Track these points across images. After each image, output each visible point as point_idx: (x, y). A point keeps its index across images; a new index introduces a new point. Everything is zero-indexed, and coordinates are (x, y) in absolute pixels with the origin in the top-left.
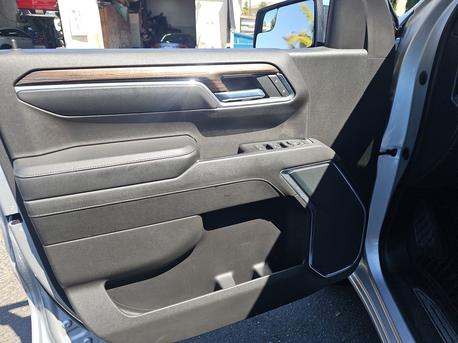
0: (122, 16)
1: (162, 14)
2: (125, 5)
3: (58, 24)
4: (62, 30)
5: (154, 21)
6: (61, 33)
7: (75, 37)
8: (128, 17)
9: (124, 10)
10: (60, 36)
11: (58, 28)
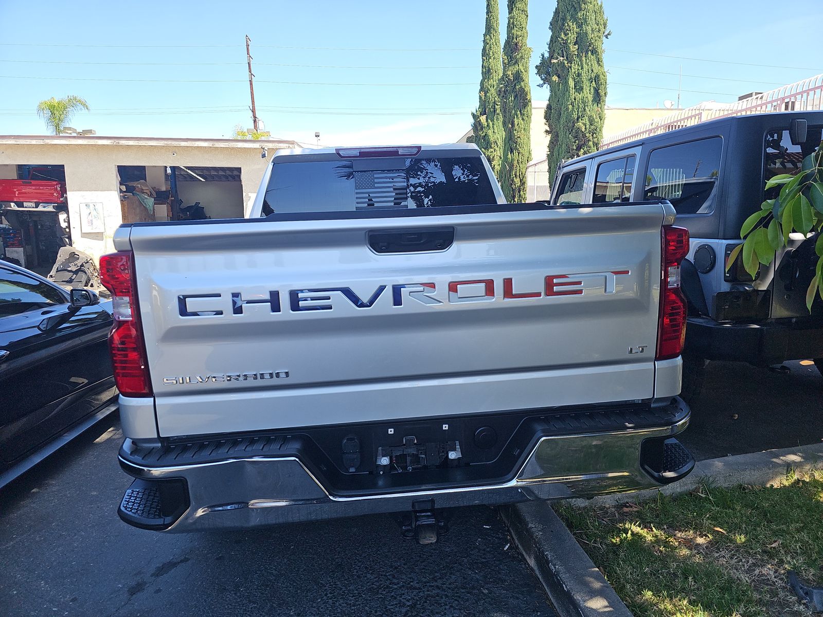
0: (146, 209)
1: (197, 203)
2: (151, 195)
3: (64, 220)
4: (69, 227)
5: (188, 213)
6: (67, 230)
7: (85, 235)
8: (154, 209)
9: (150, 202)
10: (65, 233)
11: (64, 225)
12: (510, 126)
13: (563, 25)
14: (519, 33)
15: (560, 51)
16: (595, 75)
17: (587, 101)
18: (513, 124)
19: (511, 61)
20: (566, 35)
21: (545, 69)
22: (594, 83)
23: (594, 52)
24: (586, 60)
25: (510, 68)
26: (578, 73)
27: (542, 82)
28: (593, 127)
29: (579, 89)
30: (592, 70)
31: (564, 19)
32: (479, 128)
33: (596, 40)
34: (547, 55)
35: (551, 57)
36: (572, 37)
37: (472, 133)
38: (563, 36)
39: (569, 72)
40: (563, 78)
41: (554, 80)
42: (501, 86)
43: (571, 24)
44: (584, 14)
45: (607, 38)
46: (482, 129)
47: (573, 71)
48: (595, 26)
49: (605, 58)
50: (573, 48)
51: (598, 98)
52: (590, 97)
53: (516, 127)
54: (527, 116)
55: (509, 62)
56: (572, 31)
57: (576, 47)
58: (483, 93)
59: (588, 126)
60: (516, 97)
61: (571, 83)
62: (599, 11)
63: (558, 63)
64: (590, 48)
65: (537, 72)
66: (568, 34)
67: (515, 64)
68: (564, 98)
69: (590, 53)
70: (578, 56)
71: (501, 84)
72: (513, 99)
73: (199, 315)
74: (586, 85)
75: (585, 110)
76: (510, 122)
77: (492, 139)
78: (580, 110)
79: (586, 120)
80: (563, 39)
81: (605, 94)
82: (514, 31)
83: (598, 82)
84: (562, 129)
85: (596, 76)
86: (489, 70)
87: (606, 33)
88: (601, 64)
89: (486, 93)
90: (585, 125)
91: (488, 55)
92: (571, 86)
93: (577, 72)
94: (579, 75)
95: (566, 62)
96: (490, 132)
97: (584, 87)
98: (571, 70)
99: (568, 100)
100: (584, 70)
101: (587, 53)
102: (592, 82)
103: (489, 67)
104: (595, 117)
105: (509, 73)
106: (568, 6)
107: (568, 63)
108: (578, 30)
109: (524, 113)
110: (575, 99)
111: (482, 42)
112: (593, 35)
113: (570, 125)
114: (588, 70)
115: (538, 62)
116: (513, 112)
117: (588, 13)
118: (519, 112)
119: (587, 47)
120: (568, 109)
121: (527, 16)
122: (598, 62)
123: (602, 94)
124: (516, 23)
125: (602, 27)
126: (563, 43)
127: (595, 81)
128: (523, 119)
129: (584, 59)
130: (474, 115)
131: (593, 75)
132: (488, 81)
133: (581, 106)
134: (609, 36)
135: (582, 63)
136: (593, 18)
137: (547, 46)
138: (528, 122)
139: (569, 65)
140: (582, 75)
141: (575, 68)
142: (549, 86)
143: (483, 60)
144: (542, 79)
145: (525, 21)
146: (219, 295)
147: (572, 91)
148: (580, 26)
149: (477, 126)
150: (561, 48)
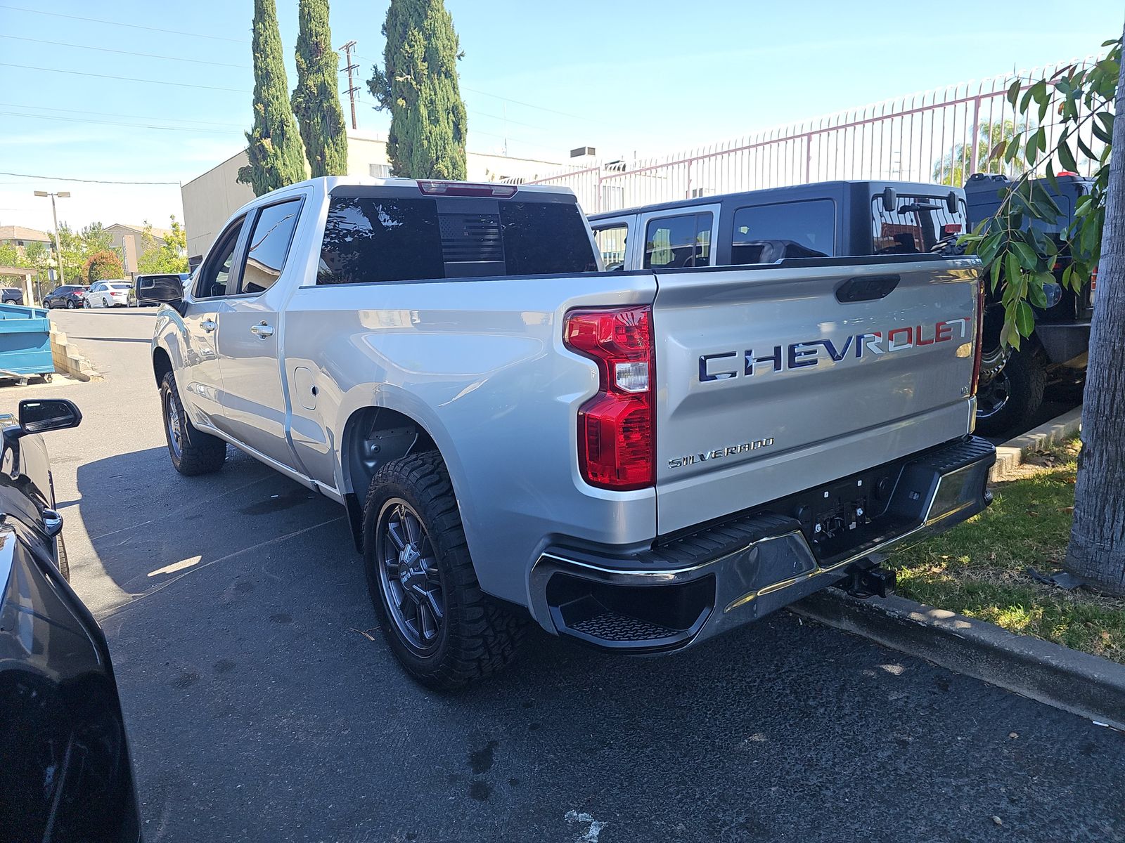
12: (319, 158)
13: (406, 33)
14: (320, 30)
15: (405, 68)
16: (452, 105)
17: (446, 138)
18: (323, 155)
19: (311, 67)
20: (411, 46)
21: (382, 86)
22: (451, 114)
23: (448, 74)
24: (439, 84)
25: (311, 77)
26: (431, 99)
27: (379, 104)
28: (456, 172)
29: (436, 121)
30: (448, 99)
31: (405, 25)
32: (260, 157)
33: (449, 61)
34: (382, 68)
35: (391, 73)
36: (419, 51)
37: (246, 163)
38: (407, 46)
39: (418, 96)
40: (413, 103)
41: (401, 104)
42: (300, 100)
43: (416, 33)
44: (431, 23)
45: (460, 59)
46: (265, 158)
47: (424, 95)
48: (446, 42)
49: (461, 83)
50: (423, 66)
51: (459, 135)
52: (451, 134)
53: (328, 161)
54: (342, 148)
55: (308, 68)
56: (418, 43)
57: (426, 64)
58: (260, 107)
59: (450, 170)
60: (323, 118)
61: (424, 112)
62: (447, 23)
63: (403, 82)
64: (443, 69)
65: (369, 90)
66: (414, 46)
67: (317, 72)
68: (415, 130)
69: (443, 75)
70: (428, 77)
71: (300, 97)
72: (320, 121)
73: (717, 379)
74: (442, 116)
75: (445, 148)
76: (319, 153)
77: (283, 174)
78: (439, 148)
79: (447, 161)
80: (407, 52)
81: (466, 130)
82: (312, 25)
83: (456, 113)
84: (416, 171)
85: (453, 107)
86: (268, 74)
87: (459, 53)
88: (457, 92)
89: (266, 106)
90: (447, 167)
91: (264, 51)
92: (424, 115)
93: (429, 98)
94: (432, 102)
95: (414, 83)
96: (279, 164)
97: (441, 119)
98: (421, 93)
99: (421, 133)
100: (439, 96)
101: (439, 75)
102: (449, 113)
103: (266, 69)
104: (458, 159)
105: (311, 83)
106: (409, 9)
107: (416, 85)
108: (426, 42)
109: (338, 142)
110: (430, 133)
111: (251, 31)
112: (445, 53)
113: (428, 166)
114: (443, 97)
115: (370, 76)
116: (322, 139)
117: (436, 24)
118: (330, 141)
119: (440, 68)
120: (422, 145)
121: (328, 8)
122: (454, 88)
123: (463, 130)
124: (313, 14)
125: (454, 45)
126: (409, 57)
127: (453, 114)
128: (336, 150)
129: (436, 82)
130: (249, 137)
131: (450, 106)
132: (268, 89)
133: (439, 143)
134: (461, 57)
135: (434, 87)
136: (443, 31)
137: (383, 57)
138: (343, 155)
139: (419, 87)
140: (437, 103)
141: (425, 92)
142: (389, 111)
143: (256, 58)
144: (380, 100)
145: (325, 14)
146: (734, 354)
147: (426, 122)
148: (428, 38)
149: (255, 151)
150: (405, 63)
